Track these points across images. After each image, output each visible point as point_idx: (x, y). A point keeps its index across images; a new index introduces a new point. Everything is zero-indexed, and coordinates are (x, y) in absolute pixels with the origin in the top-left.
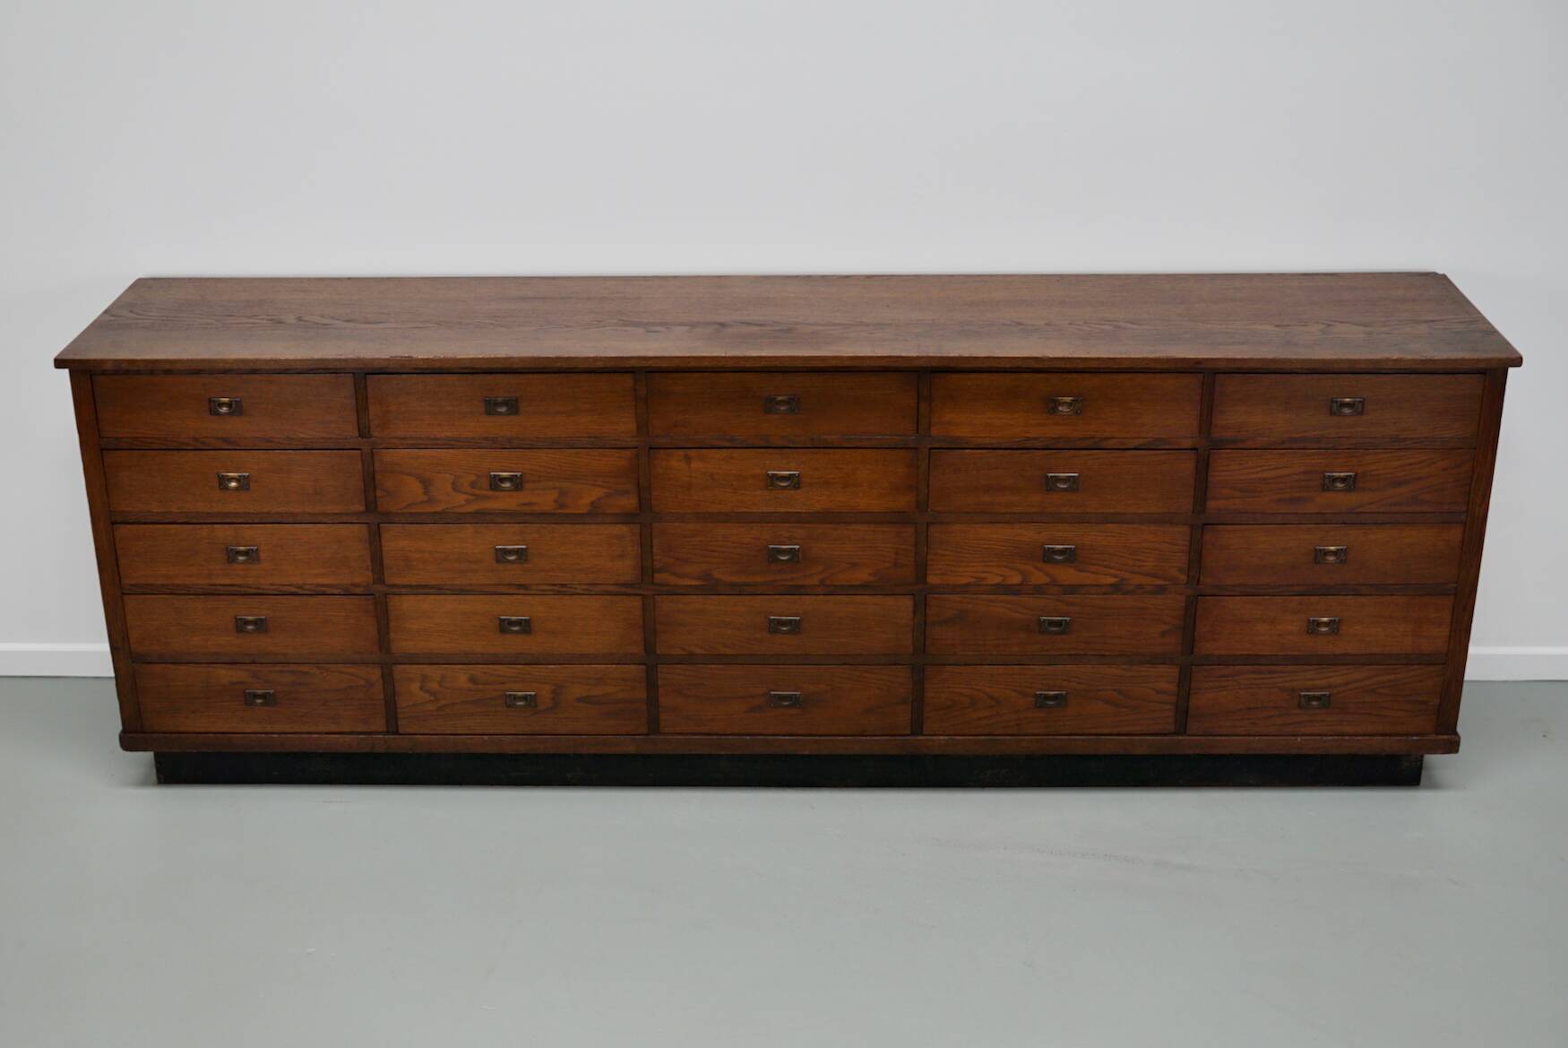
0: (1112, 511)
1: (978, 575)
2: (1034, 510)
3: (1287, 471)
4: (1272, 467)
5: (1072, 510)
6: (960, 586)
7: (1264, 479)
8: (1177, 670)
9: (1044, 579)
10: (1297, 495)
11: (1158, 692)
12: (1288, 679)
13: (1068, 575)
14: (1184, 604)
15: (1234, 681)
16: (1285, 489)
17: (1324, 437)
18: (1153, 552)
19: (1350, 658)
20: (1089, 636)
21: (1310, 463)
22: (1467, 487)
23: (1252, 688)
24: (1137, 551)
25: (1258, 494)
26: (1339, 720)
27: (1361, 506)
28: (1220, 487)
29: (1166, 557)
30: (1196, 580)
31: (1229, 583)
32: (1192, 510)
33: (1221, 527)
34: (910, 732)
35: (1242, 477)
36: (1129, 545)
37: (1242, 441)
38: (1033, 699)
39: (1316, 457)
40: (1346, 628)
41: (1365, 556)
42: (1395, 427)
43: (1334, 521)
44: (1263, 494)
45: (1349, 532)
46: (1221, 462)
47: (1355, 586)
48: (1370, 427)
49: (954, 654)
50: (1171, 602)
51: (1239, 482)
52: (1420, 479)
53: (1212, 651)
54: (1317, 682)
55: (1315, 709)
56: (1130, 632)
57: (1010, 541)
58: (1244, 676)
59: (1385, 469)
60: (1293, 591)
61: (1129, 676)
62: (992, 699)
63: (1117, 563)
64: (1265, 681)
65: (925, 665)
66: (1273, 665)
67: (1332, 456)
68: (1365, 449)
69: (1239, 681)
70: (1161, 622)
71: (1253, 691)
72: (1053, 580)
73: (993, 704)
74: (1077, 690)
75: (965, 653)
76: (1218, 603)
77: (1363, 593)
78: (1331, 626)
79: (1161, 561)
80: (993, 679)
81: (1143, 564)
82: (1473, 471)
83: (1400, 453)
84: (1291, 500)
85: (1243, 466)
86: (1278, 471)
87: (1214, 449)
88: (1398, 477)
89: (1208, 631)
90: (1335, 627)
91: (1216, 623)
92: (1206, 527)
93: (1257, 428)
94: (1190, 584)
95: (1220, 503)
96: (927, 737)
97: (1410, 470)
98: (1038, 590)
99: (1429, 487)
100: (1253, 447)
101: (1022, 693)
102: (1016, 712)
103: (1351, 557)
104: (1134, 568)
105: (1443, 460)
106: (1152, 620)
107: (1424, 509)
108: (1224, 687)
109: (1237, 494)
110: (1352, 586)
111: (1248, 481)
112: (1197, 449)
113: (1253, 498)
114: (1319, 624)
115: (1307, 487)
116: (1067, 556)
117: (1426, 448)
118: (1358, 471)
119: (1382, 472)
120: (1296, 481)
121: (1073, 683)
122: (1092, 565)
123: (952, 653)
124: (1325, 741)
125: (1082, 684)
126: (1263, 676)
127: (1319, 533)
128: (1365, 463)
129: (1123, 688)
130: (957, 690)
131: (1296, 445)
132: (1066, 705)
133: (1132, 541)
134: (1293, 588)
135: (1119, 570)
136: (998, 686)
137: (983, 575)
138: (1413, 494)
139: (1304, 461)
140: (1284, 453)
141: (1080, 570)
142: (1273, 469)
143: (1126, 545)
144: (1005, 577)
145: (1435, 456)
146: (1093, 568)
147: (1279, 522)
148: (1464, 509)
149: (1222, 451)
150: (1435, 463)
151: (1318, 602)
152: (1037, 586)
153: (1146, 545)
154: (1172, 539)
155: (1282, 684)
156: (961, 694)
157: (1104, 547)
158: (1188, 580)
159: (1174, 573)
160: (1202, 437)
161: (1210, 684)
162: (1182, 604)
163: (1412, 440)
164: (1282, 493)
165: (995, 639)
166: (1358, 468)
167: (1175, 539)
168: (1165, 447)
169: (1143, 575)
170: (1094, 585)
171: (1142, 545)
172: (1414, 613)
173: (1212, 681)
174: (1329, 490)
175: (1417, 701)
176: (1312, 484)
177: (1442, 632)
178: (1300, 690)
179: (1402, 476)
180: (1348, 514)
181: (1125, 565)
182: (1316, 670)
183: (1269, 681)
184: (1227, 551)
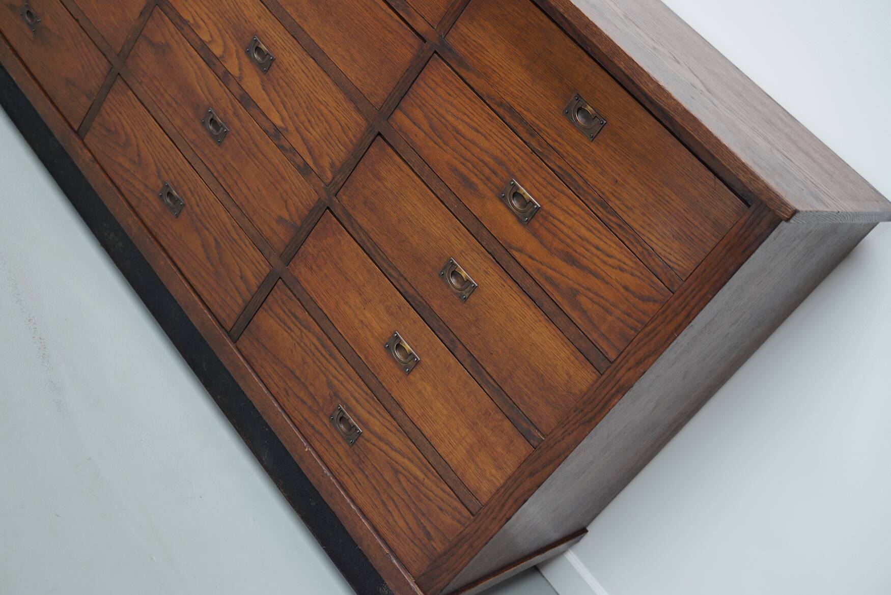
0: (321, 46)
1: (198, 19)
3: (484, 143)
4: (474, 124)
5: (294, 16)
6: (181, 17)
7: (458, 132)
8: (268, 270)
9: (235, 71)
10: (474, 179)
11: (241, 277)
12: (340, 378)
13: (253, 83)
14: (313, 205)
15: (300, 332)
16: (468, 161)
17: (541, 134)
18: (325, 124)
19: (400, 413)
20: (230, 164)
21: (509, 153)
22: (632, 332)
23: (308, 354)
24: (314, 110)
25: (442, 144)
26: (350, 470)
27: (520, 250)
28: (417, 104)
29: (332, 141)
30: (337, 189)
31: (359, 221)
32: (380, 107)
33: (389, 150)
34: (76, 129)
35: (443, 112)
36: (312, 96)
37: (467, 68)
38: (161, 185)
39: (518, 151)
40: (418, 376)
41: (487, 314)
42: (614, 187)
43: (484, 244)
44: (445, 147)
45: (490, 270)
46: (435, 76)
47: (455, 338)
48: (588, 163)
49: (141, 83)
50: (305, 191)
51: (434, 112)
52: (597, 276)
53: (303, 280)
54: (360, 409)
55: (339, 432)
56: (258, 190)
57: (236, 6)
58: (310, 335)
59: (570, 228)
60: (402, 286)
61: (232, 237)
62: (139, 155)
63: (292, 106)
64: (322, 359)
65: (119, 74)
66: (337, 348)
67: (533, 163)
68: (566, 185)
69: (304, 336)
70: (286, 206)
71: (308, 360)
72: (241, 78)
73: (137, 162)
74: (192, 208)
75: (147, 89)
76: (337, 233)
77: (456, 354)
78: (408, 360)
79: (325, 139)
80: (149, 136)
81: (311, 129)
82: (652, 320)
83: (596, 222)
84: (466, 181)
85: (451, 99)
86: (475, 133)
87: (439, 55)
88: (576, 252)
89: (313, 255)
90: (411, 364)
91: (323, 253)
92: (379, 137)
93: (489, 64)
94: (330, 188)
95: (407, 122)
96: (82, 145)
97: (592, 253)
98: (225, 77)
99: (596, 294)
100: (471, 83)
101: (158, 171)
102: (145, 185)
103: (473, 299)
104: (300, 124)
105: (632, 274)
106: (281, 196)
107: (574, 315)
108: (289, 328)
109: (426, 126)
110: (452, 336)
111: (443, 120)
112: (425, 41)
113: (436, 143)
114: (399, 347)
115: (488, 179)
116: (263, 62)
117: (626, 243)
118: (545, 207)
119: (566, 230)
120: (482, 161)
121: (193, 198)
122: (275, 89)
123: (140, 81)
124: (324, 475)
125: (198, 206)
126: (323, 352)
127: (464, 243)
128: (555, 200)
129: (222, 244)
130: (124, 122)
131: (508, 119)
132: (177, 216)
133: (317, 96)
134: (404, 283)
135: (290, 118)
136: (149, 146)
137: (201, 23)
138: (576, 286)
139: (504, 145)
140: (492, 117)
141: (263, 86)
142: (473, 128)
143: (310, 93)
144: (213, 41)
145: (628, 262)
146: (274, 94)
147: (439, 195)
148: (612, 355)
149: (443, 62)
150: (622, 270)
151: (415, 322)
152: (227, 73)
153: (325, 111)
154: (347, 125)
155: (331, 378)
156: (124, 128)
157: (293, 78)
158: (331, 183)
159: (326, 162)
160: (438, 30)
161: (282, 313)
162: (311, 203)
163: (618, 217)
164: (463, 164)
165: (171, 96)
166: (546, 201)
167: (349, 128)
168: (401, 14)
169: (303, 140)
170: (263, 113)
171: (322, 107)
172: (485, 426)
173: (285, 312)
174: (503, 199)
175: (425, 527)
176: (494, 178)
177: (495, 477)
178: (341, 400)
179: (580, 254)
180: (502, 249)
181: (296, 115)
182: (367, 394)
183: (325, 362)
184: (379, 184)
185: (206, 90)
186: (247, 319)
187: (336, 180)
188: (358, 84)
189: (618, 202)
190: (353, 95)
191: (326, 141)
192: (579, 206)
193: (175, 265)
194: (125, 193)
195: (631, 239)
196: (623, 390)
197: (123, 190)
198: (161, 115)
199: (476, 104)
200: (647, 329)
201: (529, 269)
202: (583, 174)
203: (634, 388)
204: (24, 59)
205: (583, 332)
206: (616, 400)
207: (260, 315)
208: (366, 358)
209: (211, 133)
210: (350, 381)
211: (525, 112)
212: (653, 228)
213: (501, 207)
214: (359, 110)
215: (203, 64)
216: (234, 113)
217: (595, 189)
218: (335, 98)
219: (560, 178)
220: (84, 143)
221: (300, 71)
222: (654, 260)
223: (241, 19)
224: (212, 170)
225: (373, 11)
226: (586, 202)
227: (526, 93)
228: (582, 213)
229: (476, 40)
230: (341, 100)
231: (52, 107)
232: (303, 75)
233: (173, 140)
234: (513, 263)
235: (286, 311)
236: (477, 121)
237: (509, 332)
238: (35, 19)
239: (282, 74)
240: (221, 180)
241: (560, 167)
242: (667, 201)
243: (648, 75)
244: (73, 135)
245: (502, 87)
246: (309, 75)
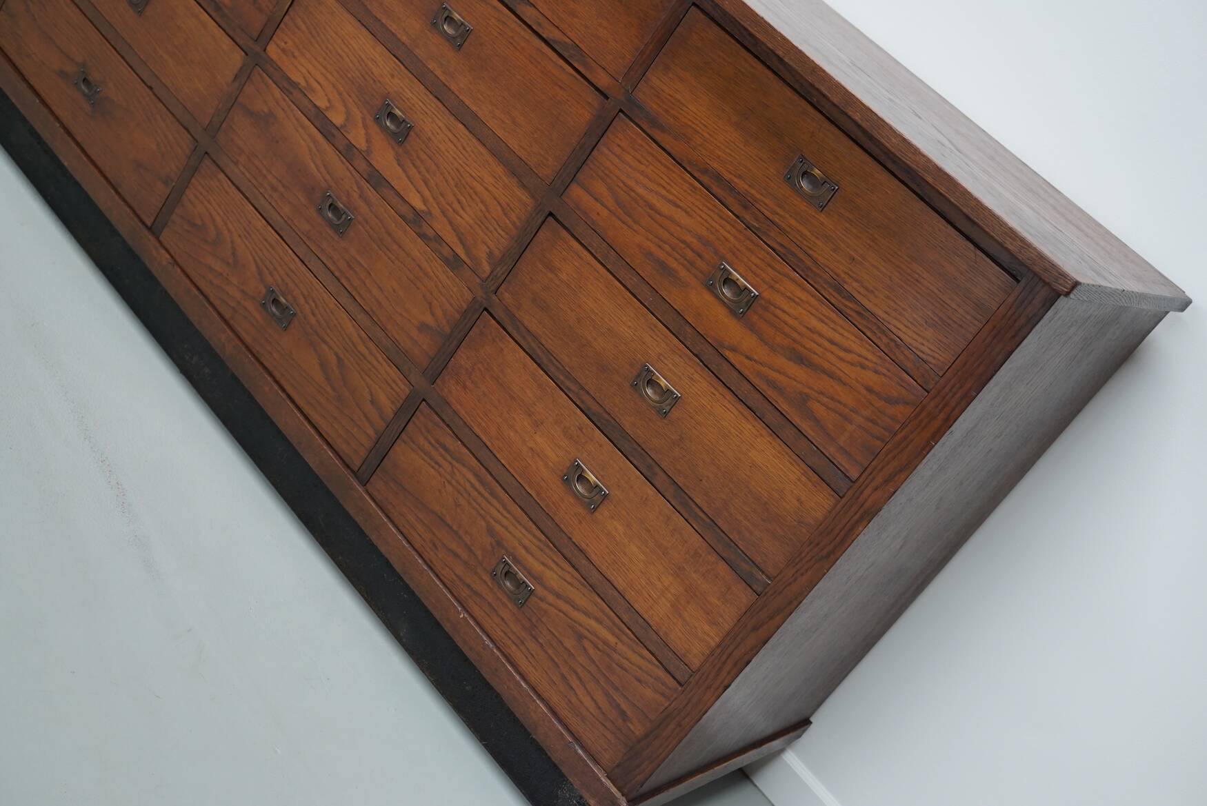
0: (474, 108)
1: (312, 81)
2: (404, 39)
3: (684, 219)
4: (671, 197)
5: (438, 73)
6: (288, 79)
7: (652, 207)
8: (407, 391)
9: (361, 143)
10: (673, 264)
11: (373, 402)
12: (505, 522)
13: (385, 158)
14: (465, 307)
15: (450, 467)
16: (665, 243)
17: (757, 206)
18: (480, 205)
19: (584, 562)
20: (356, 260)
21: (716, 230)
22: (878, 443)
23: (461, 494)
24: (465, 188)
25: (631, 222)
26: (519, 638)
27: (733, 349)
28: (598, 176)
29: (488, 225)
30: (497, 285)
31: (526, 323)
32: (551, 181)
33: (564, 233)
34: (149, 224)
35: (631, 183)
36: (462, 170)
37: (662, 129)
38: (264, 291)
39: (728, 227)
40: (606, 513)
41: (694, 430)
42: (850, 266)
43: (688, 344)
44: (636, 227)
45: (696, 376)
46: (621, 140)
47: (653, 464)
48: (817, 238)
49: (236, 163)
50: (455, 290)
51: (621, 185)
52: (831, 375)
53: (454, 402)
54: (531, 559)
55: (505, 593)
56: (394, 291)
57: (362, 63)
58: (464, 470)
59: (796, 319)
60: (583, 402)
61: (359, 352)
62: (234, 254)
63: (436, 185)
64: (480, 499)
65: (206, 153)
66: (500, 485)
67: (748, 242)
68: (791, 267)
69: (456, 471)
70: (430, 308)
71: (462, 501)
72: (369, 151)
73: (231, 261)
74: (305, 318)
75: (244, 170)
76: (497, 340)
77: (656, 483)
78: (593, 494)
79: (480, 223)
80: (248, 229)
81: (461, 212)
82: (903, 426)
83: (829, 311)
84: (663, 267)
85: (642, 167)
86: (674, 208)
87: (626, 115)
88: (805, 347)
89: (467, 369)
90: (596, 500)
91: (480, 366)
92: (551, 219)
93: (690, 123)
94: (488, 284)
95: (586, 198)
96: (158, 245)
97: (826, 349)
98: (348, 152)
99: (832, 399)
100: (667, 147)
101: (260, 273)
102: (243, 291)
103: (675, 414)
104: (448, 207)
105: (876, 372)
106: (424, 296)
107: (805, 426)
108: (437, 463)
109: (610, 202)
110: (650, 461)
111: (632, 194)
112: (607, 98)
113: (623, 223)
114: (582, 478)
115: (692, 264)
116: (398, 131)
117: (869, 334)
118: (765, 295)
119: (791, 322)
120: (683, 242)
121: (307, 306)
122: (413, 164)
123: (235, 160)
124: (485, 647)
125: (314, 314)
126: (482, 489)
127: (663, 345)
128: (777, 286)
129: (346, 361)
130: (214, 213)
131: (715, 189)
132: (286, 328)
133: (468, 169)
134: (586, 398)
135: (434, 198)
136: (247, 242)
137: (315, 85)
138: (807, 390)
139: (710, 220)
140: (696, 188)
141: (398, 160)
142: (669, 201)
143: (459, 167)
144: (331, 107)
145: (870, 357)
146: (413, 171)
147: (629, 286)
148: (854, 474)
149: (632, 124)
150: (863, 367)
151: (601, 446)
152: (351, 146)
153: (479, 188)
154: (509, 206)
155: (493, 523)
156: (213, 221)
157: (438, 150)
158: (489, 277)
159: (482, 253)
160: (623, 84)
161: (427, 445)
162: (463, 304)
163: (856, 303)
164: (659, 246)
165: (277, 179)
166: (765, 286)
167: (511, 208)
168: (576, 65)
169: (452, 226)
170: (398, 194)
171: (476, 184)
172: (695, 572)
173: (430, 443)
174: (711, 288)
175: (618, 706)
176: (699, 263)
177: (708, 635)
178: (506, 550)
179: (809, 350)
180: (710, 348)
181: (442, 195)
182: (540, 540)
183: (484, 503)
184: (551, 275)
185: (323, 170)
186: (380, 453)
187: (495, 273)
188: (522, 154)
189: (855, 284)
190: (516, 169)
191: (482, 226)
192: (808, 292)
193: (283, 390)
194: (217, 303)
195: (874, 328)
196: (869, 514)
197: (212, 299)
198: (263, 201)
199: (674, 172)
200: (897, 438)
201: (746, 373)
202: (811, 252)
203: (881, 513)
204: (79, 138)
205: (816, 447)
206: (860, 529)
207: (399, 448)
208: (538, 494)
209: (329, 221)
210: (517, 525)
211: (736, 180)
212: (900, 314)
213: (708, 297)
214: (524, 186)
215: (319, 137)
216: (360, 196)
217: (827, 269)
218: (493, 173)
219: (782, 258)
220: (160, 242)
221: (447, 140)
222: (902, 352)
223: (367, 77)
224: (332, 268)
225: (539, 63)
226: (816, 286)
227: (737, 157)
228: (812, 300)
229: (671, 94)
230: (500, 174)
231: (117, 197)
232: (450, 144)
233: (280, 232)
234: (725, 366)
235: (433, 442)
236: (676, 193)
237: (722, 452)
238: (95, 88)
239: (424, 146)
240: (343, 281)
241: (781, 245)
242: (917, 281)
243: (891, 128)
244: (146, 232)
245: (706, 150)
246: (459, 145)
